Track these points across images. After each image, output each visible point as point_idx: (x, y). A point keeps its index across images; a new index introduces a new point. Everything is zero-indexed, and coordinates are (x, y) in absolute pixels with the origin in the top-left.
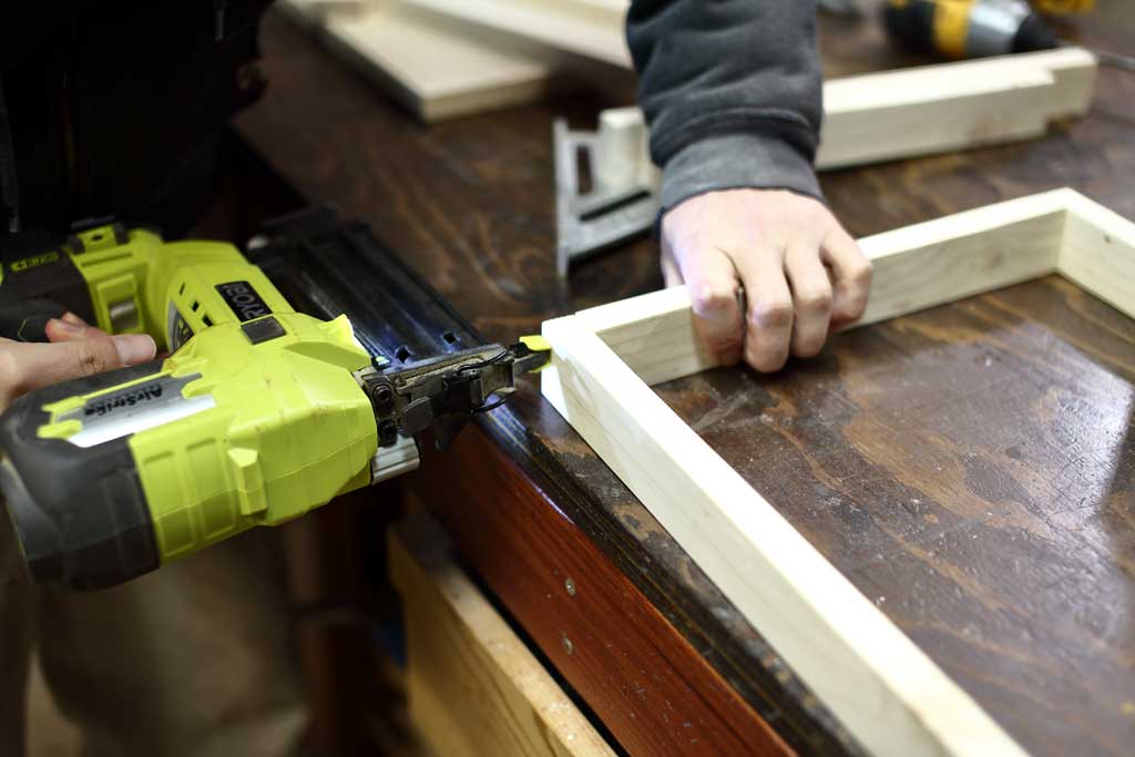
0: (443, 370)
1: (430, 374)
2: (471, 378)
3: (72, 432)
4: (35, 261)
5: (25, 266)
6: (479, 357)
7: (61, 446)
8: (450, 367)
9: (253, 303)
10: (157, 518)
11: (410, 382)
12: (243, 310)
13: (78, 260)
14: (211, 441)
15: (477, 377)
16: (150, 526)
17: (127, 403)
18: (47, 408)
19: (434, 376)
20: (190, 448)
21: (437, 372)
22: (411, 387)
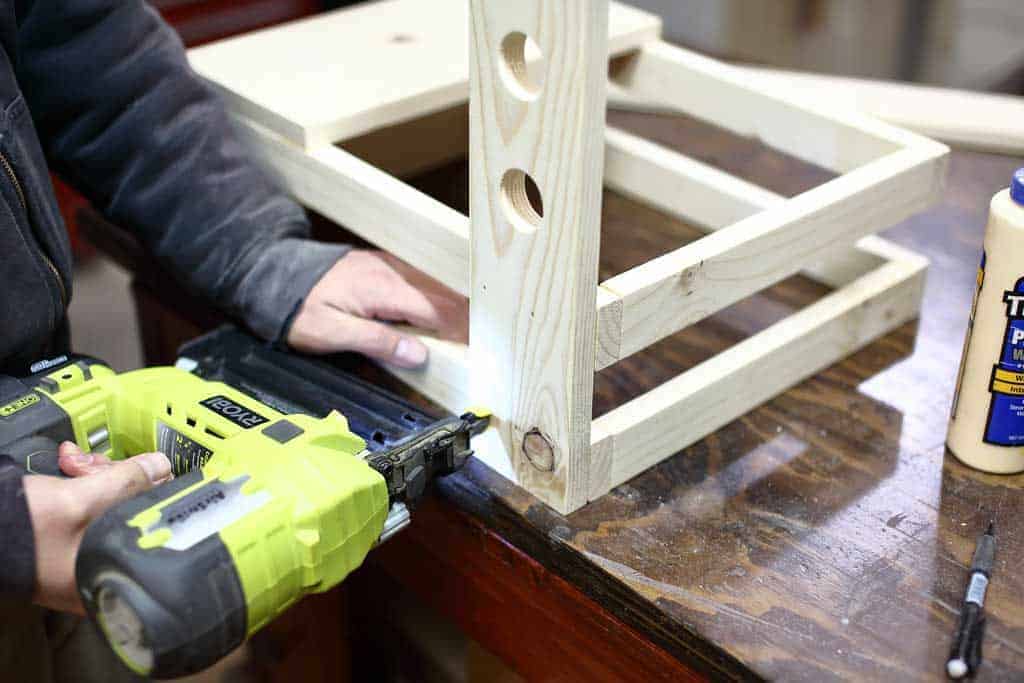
0: (422, 443)
1: (414, 447)
2: (447, 446)
3: (166, 540)
4: (19, 404)
5: (13, 410)
6: (445, 429)
7: (162, 553)
8: (426, 440)
9: (242, 413)
10: (249, 600)
11: (403, 456)
12: (239, 419)
13: (56, 398)
14: (281, 528)
15: (451, 444)
16: (244, 608)
17: (199, 508)
18: (132, 523)
19: (417, 450)
20: (269, 535)
21: (418, 446)
22: (405, 461)
